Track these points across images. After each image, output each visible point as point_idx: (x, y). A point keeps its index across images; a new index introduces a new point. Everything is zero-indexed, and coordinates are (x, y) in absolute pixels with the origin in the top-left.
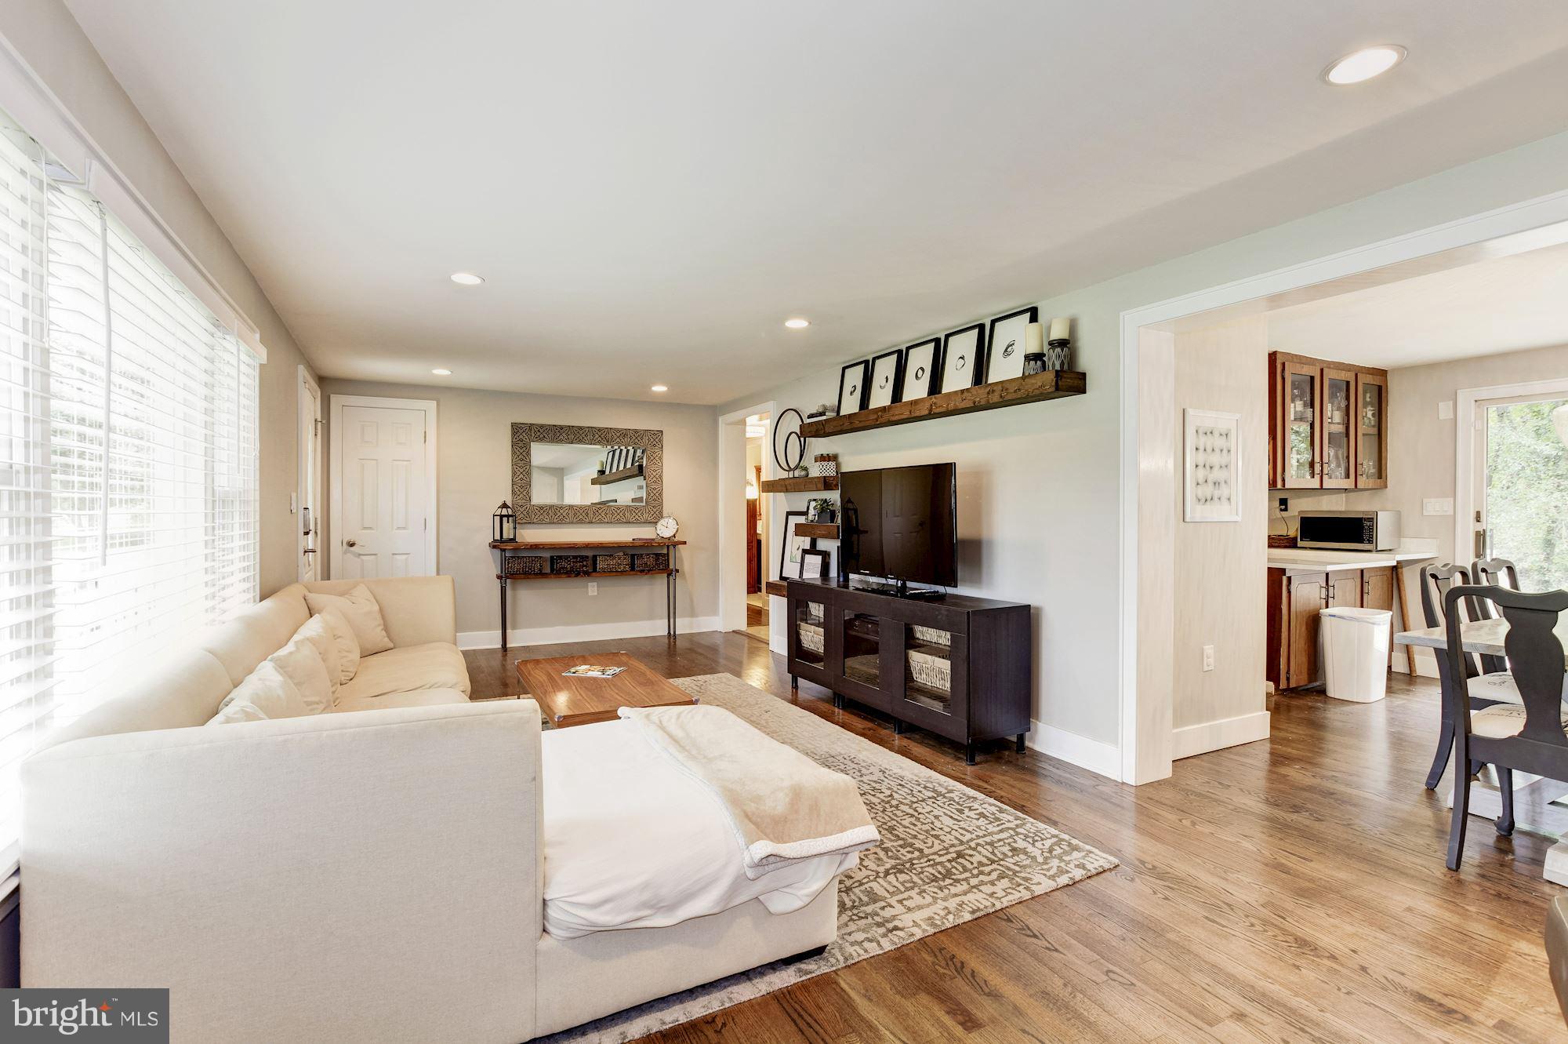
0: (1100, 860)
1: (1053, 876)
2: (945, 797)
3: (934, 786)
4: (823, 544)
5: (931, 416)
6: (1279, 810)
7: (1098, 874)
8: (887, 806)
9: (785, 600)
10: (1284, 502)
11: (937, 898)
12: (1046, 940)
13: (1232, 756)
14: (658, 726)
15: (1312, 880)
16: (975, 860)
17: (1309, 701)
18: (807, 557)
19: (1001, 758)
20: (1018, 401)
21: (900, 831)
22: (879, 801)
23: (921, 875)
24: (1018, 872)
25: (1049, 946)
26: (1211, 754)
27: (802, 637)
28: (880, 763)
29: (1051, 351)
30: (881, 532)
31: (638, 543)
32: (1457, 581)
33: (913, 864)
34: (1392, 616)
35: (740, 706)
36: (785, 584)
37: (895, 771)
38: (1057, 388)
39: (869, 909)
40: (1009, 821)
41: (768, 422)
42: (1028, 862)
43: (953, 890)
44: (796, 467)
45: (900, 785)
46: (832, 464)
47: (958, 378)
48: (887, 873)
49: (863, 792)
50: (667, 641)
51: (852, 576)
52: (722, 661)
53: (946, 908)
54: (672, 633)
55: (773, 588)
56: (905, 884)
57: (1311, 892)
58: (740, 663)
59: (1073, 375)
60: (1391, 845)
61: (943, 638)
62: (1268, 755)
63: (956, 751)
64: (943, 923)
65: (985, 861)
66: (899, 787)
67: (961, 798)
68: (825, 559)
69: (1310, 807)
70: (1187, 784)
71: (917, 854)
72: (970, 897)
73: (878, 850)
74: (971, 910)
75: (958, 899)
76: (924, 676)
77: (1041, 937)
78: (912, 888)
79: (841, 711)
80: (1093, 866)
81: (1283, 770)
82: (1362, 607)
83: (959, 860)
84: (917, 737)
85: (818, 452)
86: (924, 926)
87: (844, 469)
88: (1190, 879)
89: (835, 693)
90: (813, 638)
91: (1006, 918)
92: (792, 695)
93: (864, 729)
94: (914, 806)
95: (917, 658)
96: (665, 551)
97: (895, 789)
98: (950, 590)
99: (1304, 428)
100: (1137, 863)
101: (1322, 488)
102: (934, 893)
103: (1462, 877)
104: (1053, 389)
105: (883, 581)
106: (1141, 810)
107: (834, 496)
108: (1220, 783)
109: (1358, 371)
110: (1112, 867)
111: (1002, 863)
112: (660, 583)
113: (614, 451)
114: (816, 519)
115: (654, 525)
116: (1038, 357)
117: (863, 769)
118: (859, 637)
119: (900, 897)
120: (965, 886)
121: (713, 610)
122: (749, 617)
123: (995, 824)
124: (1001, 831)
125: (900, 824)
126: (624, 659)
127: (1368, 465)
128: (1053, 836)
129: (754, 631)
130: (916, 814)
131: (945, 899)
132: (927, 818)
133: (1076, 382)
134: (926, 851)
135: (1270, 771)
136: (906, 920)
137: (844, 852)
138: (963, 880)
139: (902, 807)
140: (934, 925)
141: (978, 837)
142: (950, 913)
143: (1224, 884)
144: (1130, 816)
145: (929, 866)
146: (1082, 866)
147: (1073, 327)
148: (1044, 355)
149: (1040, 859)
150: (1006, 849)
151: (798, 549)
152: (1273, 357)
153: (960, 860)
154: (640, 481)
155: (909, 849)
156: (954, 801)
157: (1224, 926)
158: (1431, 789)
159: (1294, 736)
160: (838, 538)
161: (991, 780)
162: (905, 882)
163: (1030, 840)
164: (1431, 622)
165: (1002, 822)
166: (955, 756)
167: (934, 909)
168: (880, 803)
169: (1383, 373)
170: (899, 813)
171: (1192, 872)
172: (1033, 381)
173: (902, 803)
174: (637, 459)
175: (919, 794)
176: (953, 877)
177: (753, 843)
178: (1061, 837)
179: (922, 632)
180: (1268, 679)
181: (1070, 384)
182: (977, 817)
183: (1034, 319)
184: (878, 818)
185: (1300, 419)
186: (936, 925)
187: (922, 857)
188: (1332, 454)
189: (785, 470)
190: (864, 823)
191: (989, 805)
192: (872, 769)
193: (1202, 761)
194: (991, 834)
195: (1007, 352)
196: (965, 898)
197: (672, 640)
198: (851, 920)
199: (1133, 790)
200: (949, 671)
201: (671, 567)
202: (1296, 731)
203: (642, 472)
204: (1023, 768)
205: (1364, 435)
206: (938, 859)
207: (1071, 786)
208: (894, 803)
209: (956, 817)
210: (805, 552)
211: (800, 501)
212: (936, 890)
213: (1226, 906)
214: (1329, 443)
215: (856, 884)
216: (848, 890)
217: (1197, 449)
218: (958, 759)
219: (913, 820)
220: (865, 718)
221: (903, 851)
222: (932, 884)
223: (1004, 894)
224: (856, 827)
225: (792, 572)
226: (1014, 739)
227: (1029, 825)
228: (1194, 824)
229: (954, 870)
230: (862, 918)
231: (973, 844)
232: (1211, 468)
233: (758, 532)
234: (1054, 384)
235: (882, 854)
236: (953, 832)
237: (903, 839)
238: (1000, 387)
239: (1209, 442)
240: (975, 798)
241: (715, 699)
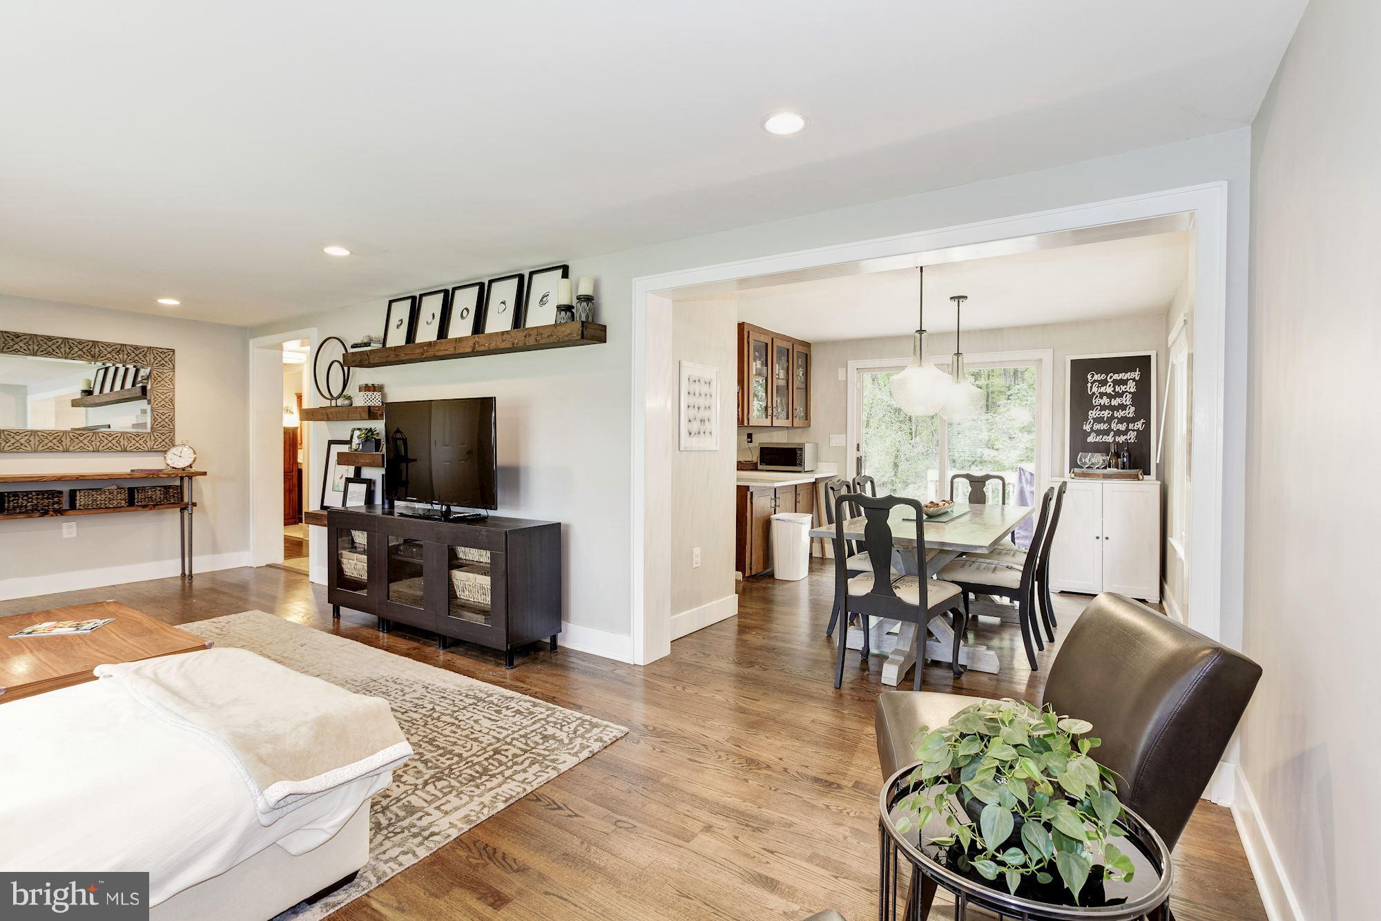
0: (615, 730)
1: (577, 753)
2: (485, 702)
3: (475, 693)
4: (367, 473)
5: (475, 354)
6: (741, 667)
7: (612, 743)
8: (429, 719)
9: (326, 529)
10: (750, 436)
11: (473, 796)
12: (568, 809)
13: (713, 632)
14: (152, 680)
15: (758, 715)
16: (509, 754)
17: (762, 584)
18: (351, 486)
19: (536, 659)
20: (552, 346)
21: (441, 741)
22: (421, 716)
23: (460, 779)
24: (547, 756)
25: (570, 813)
26: (699, 632)
27: (344, 566)
28: (424, 680)
29: (579, 304)
30: (430, 461)
31: (137, 475)
32: (844, 491)
33: (452, 770)
34: (812, 517)
35: (270, 643)
36: (325, 513)
37: (438, 685)
38: (583, 337)
39: (405, 823)
40: (541, 713)
41: (308, 348)
42: (556, 745)
43: (489, 785)
44: (339, 397)
45: (443, 697)
46: (377, 395)
47: (499, 320)
48: (426, 783)
49: (404, 710)
50: (179, 582)
51: (397, 503)
52: (253, 599)
53: (482, 803)
54: (187, 572)
55: (314, 518)
56: (444, 790)
57: (756, 723)
58: (273, 598)
59: (595, 327)
60: (805, 679)
61: (481, 556)
62: (737, 627)
63: (497, 658)
64: (479, 818)
65: (519, 752)
66: (441, 700)
67: (499, 700)
68: (370, 488)
69: (761, 661)
70: (681, 658)
71: (456, 759)
72: (505, 787)
73: (418, 764)
74: (504, 799)
75: (493, 793)
76: (466, 593)
77: (564, 807)
78: (450, 792)
79: (386, 635)
80: (609, 737)
81: (747, 637)
82: (796, 512)
83: (495, 757)
84: (461, 649)
85: (363, 383)
86: (460, 825)
87: (390, 400)
88: (679, 732)
89: (379, 619)
90: (356, 566)
91: (535, 798)
92: (334, 625)
93: (408, 649)
94: (455, 714)
95: (459, 576)
96: (178, 483)
97: (437, 702)
98: (491, 513)
99: (761, 380)
100: (642, 728)
101: (772, 426)
102: (471, 791)
103: (843, 692)
104: (580, 337)
105: (428, 506)
106: (648, 685)
107: (379, 426)
108: (703, 654)
109: (794, 342)
110: (623, 735)
111: (534, 751)
112: (171, 519)
113: (107, 369)
114: (361, 448)
115: (162, 454)
116: (568, 308)
117: (405, 688)
118: (403, 561)
119: (437, 804)
120: (500, 778)
121: (243, 545)
122: (286, 549)
123: (529, 718)
124: (534, 723)
125: (441, 734)
126: (112, 608)
127: (800, 410)
128: (578, 719)
129: (294, 563)
130: (457, 722)
131: (480, 796)
132: (467, 723)
133: (599, 333)
134: (465, 755)
135: (738, 639)
136: (443, 824)
137: (375, 773)
138: (498, 774)
139: (444, 718)
140: (469, 821)
141: (514, 732)
142: (485, 806)
143: (701, 731)
144: (639, 691)
145: (467, 768)
146: (600, 740)
147: (596, 286)
148: (573, 307)
149: (566, 741)
150: (538, 738)
151: (341, 478)
152: (741, 326)
153: (497, 756)
154: (143, 404)
155: (448, 756)
156: (493, 704)
157: (701, 763)
158: (829, 636)
159: (754, 611)
160: (383, 466)
161: (527, 680)
162: (443, 788)
163: (559, 726)
164: (830, 522)
165: (535, 715)
166: (497, 662)
167: (471, 806)
168: (421, 718)
169: (807, 345)
170: (440, 724)
171: (681, 726)
172: (563, 329)
173: (443, 714)
174: (139, 379)
175: (460, 703)
176: (489, 773)
177: (268, 786)
178: (584, 718)
179: (465, 553)
180: (737, 569)
181: (593, 334)
182: (514, 714)
183: (565, 275)
184: (419, 733)
185: (759, 374)
186: (472, 821)
187: (461, 761)
188: (779, 401)
189: (328, 399)
190: (396, 741)
191: (523, 701)
192: (415, 686)
193: (693, 638)
194: (525, 727)
195: (542, 302)
196: (499, 790)
197: (187, 580)
198: (387, 838)
199: (641, 670)
200: (489, 587)
201: (186, 500)
202: (755, 606)
203: (146, 395)
204: (556, 665)
205: (797, 388)
206: (476, 760)
207: (593, 674)
208: (436, 715)
209: (493, 718)
210: (348, 480)
211: (343, 430)
212: (473, 789)
213: (702, 747)
214: (777, 393)
215: (394, 802)
216: (385, 809)
217: (689, 393)
218: (499, 665)
219: (453, 728)
220: (410, 639)
221: (442, 759)
222: (470, 784)
223: (535, 777)
224: (388, 747)
225: (334, 501)
226: (548, 640)
227: (558, 713)
228: (684, 688)
229: (490, 767)
230: (399, 833)
231: (508, 740)
232: (699, 408)
233: (299, 461)
234: (580, 332)
235: (421, 766)
236: (491, 732)
237: (443, 748)
238: (535, 332)
239: (697, 388)
240: (513, 698)
241: (240, 639)
